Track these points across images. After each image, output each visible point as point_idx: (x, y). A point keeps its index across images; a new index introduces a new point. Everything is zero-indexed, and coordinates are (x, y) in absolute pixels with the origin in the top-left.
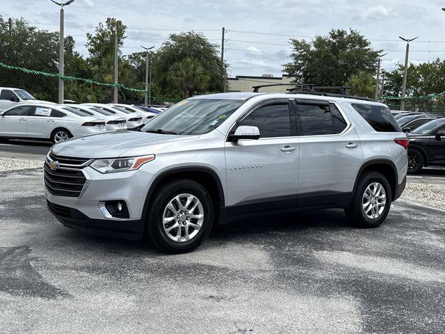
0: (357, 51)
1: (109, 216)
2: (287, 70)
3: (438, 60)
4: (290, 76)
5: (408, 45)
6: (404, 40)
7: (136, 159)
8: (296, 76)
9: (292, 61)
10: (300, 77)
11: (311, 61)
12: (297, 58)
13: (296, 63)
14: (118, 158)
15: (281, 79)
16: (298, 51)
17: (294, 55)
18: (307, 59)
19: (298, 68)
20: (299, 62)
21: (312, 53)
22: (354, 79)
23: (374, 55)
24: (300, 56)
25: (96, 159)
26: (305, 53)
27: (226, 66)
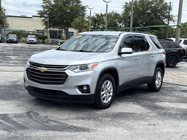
0: (76, 6)
1: (80, 93)
2: (39, 14)
3: (113, 12)
4: (41, 17)
5: (107, 5)
6: (105, 2)
7: (91, 65)
8: (44, 17)
9: (42, 9)
10: (47, 17)
11: (52, 9)
12: (44, 7)
13: (44, 10)
14: (83, 64)
15: (32, 18)
16: (45, 4)
17: (43, 6)
18: (50, 8)
19: (45, 13)
20: (46, 9)
21: (52, 6)
22: (77, 20)
23: (84, 8)
24: (46, 7)
25: (72, 66)
26: (49, 5)
27: (5, 10)
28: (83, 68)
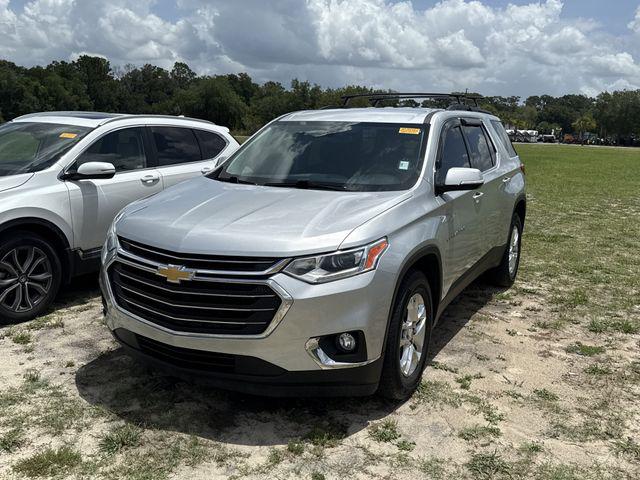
1: (329, 361)
7: (367, 249)
14: (338, 250)
28: (337, 265)
